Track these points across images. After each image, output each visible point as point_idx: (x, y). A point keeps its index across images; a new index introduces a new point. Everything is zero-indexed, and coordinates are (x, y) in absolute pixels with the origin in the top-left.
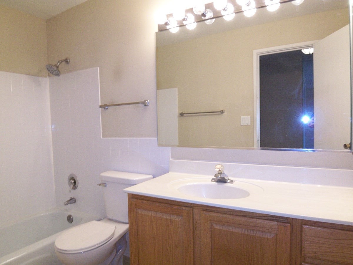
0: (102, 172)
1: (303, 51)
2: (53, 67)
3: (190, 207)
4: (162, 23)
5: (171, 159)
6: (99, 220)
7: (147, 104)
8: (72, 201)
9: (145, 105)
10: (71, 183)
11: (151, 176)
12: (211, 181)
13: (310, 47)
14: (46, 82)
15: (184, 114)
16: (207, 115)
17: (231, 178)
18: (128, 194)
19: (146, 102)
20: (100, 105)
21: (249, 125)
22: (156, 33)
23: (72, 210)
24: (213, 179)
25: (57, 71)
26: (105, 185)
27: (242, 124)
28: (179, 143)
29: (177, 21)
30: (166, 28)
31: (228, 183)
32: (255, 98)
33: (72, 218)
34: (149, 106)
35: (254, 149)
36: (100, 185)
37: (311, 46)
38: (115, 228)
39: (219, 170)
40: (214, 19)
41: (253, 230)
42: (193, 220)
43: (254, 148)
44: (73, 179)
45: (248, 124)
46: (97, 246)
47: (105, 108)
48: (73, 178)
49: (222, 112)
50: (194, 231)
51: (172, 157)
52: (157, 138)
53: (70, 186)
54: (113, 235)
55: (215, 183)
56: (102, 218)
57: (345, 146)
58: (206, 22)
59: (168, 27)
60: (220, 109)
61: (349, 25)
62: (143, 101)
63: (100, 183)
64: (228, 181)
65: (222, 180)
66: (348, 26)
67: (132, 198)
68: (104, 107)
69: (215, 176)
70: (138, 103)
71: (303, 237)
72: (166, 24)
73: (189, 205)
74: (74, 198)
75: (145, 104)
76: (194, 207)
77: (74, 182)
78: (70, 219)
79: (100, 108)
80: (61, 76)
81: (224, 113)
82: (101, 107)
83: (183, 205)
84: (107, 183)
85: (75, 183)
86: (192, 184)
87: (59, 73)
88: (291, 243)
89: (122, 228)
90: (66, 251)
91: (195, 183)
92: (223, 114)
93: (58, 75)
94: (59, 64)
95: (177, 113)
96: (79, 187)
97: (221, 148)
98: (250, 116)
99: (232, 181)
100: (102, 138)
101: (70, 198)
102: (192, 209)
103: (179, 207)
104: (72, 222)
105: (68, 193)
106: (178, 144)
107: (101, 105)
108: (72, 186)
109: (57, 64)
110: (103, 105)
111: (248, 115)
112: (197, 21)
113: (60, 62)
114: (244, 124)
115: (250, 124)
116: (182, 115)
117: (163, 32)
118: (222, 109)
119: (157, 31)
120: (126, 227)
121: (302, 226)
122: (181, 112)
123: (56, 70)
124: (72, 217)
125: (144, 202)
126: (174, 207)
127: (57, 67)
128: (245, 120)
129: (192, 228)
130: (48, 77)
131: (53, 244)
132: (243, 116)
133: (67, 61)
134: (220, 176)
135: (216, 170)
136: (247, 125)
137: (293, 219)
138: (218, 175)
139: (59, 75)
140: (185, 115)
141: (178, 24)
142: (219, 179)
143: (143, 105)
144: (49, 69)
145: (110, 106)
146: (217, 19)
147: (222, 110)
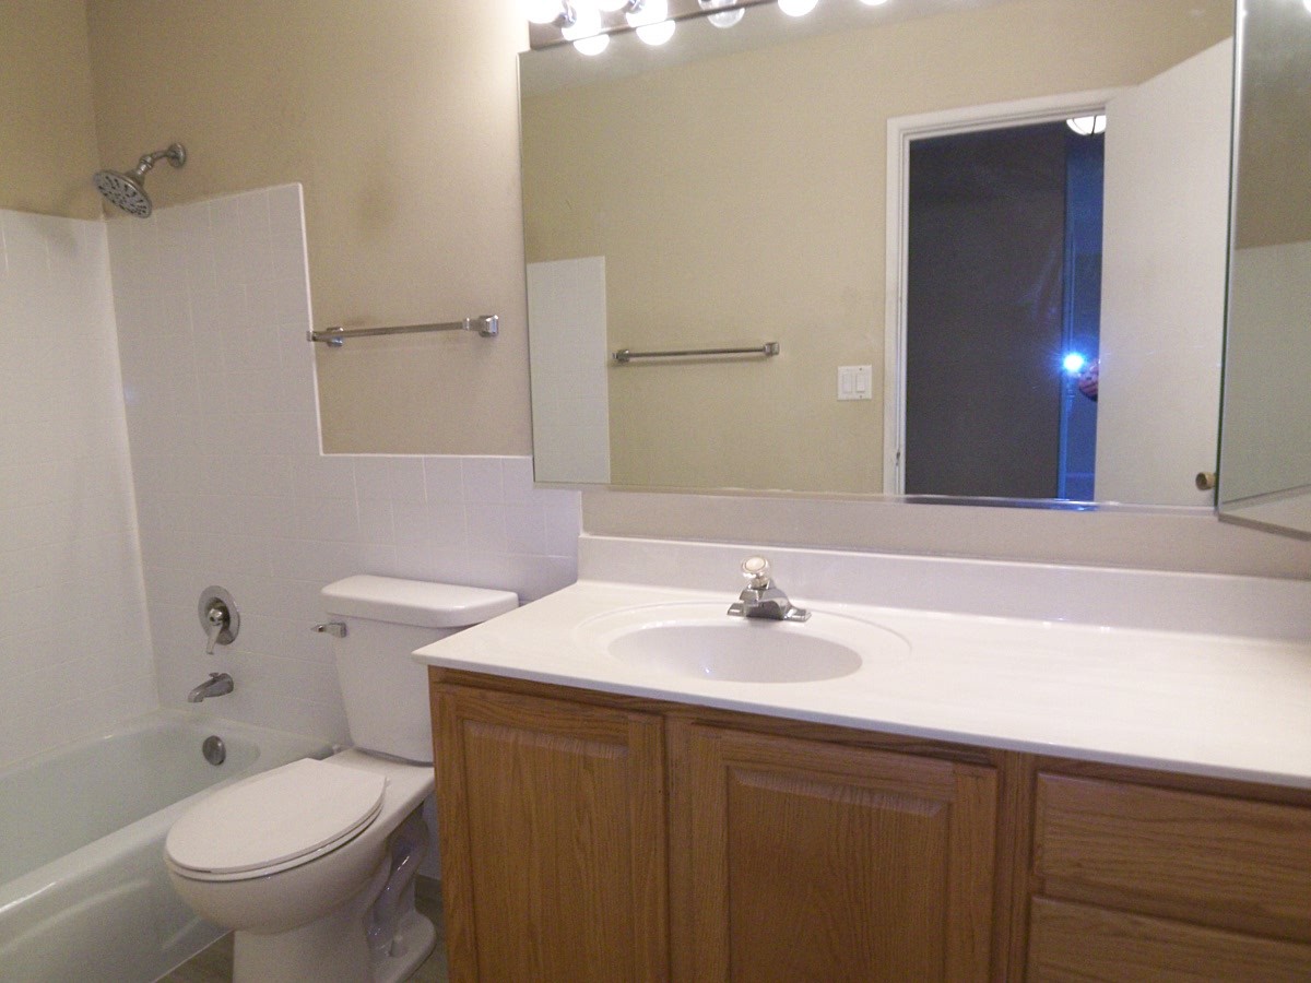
0: (329, 582)
1: (1070, 123)
2: (122, 182)
3: (654, 713)
4: (546, 18)
5: (583, 535)
6: (323, 754)
7: (490, 331)
8: (219, 685)
9: (485, 334)
10: (212, 619)
11: (513, 595)
12: (729, 613)
13: (1096, 113)
14: (97, 237)
15: (630, 355)
16: (715, 361)
17: (797, 603)
18: (430, 667)
19: (488, 320)
20: (311, 330)
21: (867, 400)
22: (522, 56)
23: (220, 720)
24: (735, 606)
25: (139, 196)
26: (344, 632)
27: (841, 396)
28: (612, 478)
29: (602, 13)
30: (562, 39)
31: (788, 619)
32: (890, 299)
33: (223, 746)
34: (498, 339)
35: (881, 499)
36: (321, 630)
37: (1096, 110)
38: (387, 784)
39: (758, 577)
40: (742, 11)
41: (871, 792)
42: (665, 758)
43: (880, 495)
44: (219, 605)
45: (864, 396)
46: (321, 852)
47: (330, 344)
48: (218, 601)
49: (770, 351)
50: (667, 795)
51: (586, 529)
52: (530, 458)
53: (208, 631)
54: (376, 811)
55: (739, 620)
56: (335, 747)
57: (1201, 481)
58: (711, 18)
59: (567, 34)
60: (763, 340)
61: (1231, 40)
62: (476, 317)
63: (323, 622)
64: (790, 614)
65: (765, 612)
66: (1227, 44)
67: (445, 681)
68: (326, 338)
69: (741, 598)
70: (458, 326)
71: (1040, 813)
72: (562, 21)
73: (649, 706)
74: (224, 676)
75: (481, 329)
76: (671, 714)
77: (222, 618)
78: (214, 751)
79: (313, 343)
80: (155, 214)
81: (777, 353)
82: (314, 339)
83: (625, 706)
84: (350, 624)
85: (226, 618)
86: (659, 624)
87: (145, 204)
88: (997, 832)
89: (410, 784)
90: (208, 872)
91: (671, 623)
92: (775, 358)
93: (141, 211)
94: (143, 168)
95: (602, 352)
96: (243, 635)
97: (765, 495)
98: (869, 367)
99: (801, 612)
100: (322, 454)
101: (211, 675)
102: (659, 718)
103: (614, 713)
104: (222, 762)
105: (200, 657)
106: (607, 480)
107: (314, 332)
108: (216, 630)
109: (138, 168)
110: (323, 329)
111: (865, 364)
112: (676, 15)
113: (149, 160)
114: (850, 397)
115: (869, 395)
116: (621, 359)
117: (546, 54)
118: (770, 341)
119: (526, 47)
120: (426, 776)
121: (1034, 780)
122: (617, 348)
123: (135, 193)
124: (220, 745)
125: (491, 694)
126: (598, 713)
127: (139, 181)
128: (855, 381)
129: (659, 785)
130: (102, 216)
131: (158, 847)
132: (846, 368)
133: (174, 157)
134: (760, 597)
135: (745, 575)
136: (861, 400)
137: (1006, 752)
138: (754, 594)
139: (147, 211)
140: (632, 360)
141: (605, 23)
142: (755, 608)
143: (475, 334)
144: (108, 189)
145: (349, 334)
146: (752, 9)
147: (771, 345)
